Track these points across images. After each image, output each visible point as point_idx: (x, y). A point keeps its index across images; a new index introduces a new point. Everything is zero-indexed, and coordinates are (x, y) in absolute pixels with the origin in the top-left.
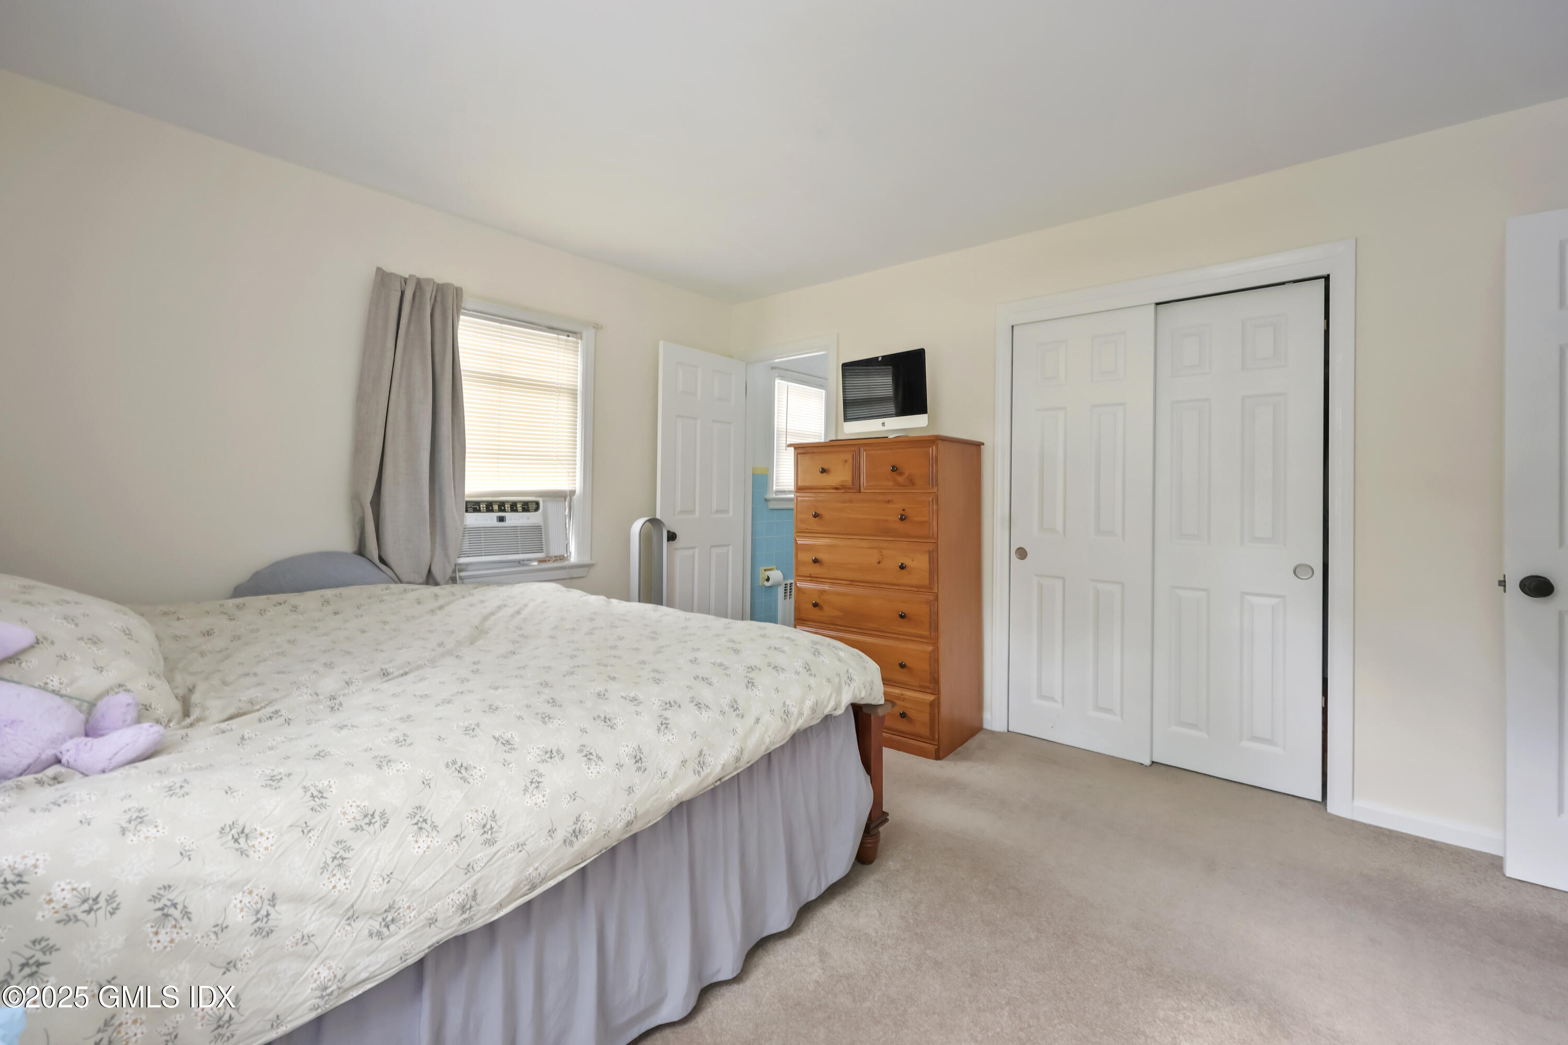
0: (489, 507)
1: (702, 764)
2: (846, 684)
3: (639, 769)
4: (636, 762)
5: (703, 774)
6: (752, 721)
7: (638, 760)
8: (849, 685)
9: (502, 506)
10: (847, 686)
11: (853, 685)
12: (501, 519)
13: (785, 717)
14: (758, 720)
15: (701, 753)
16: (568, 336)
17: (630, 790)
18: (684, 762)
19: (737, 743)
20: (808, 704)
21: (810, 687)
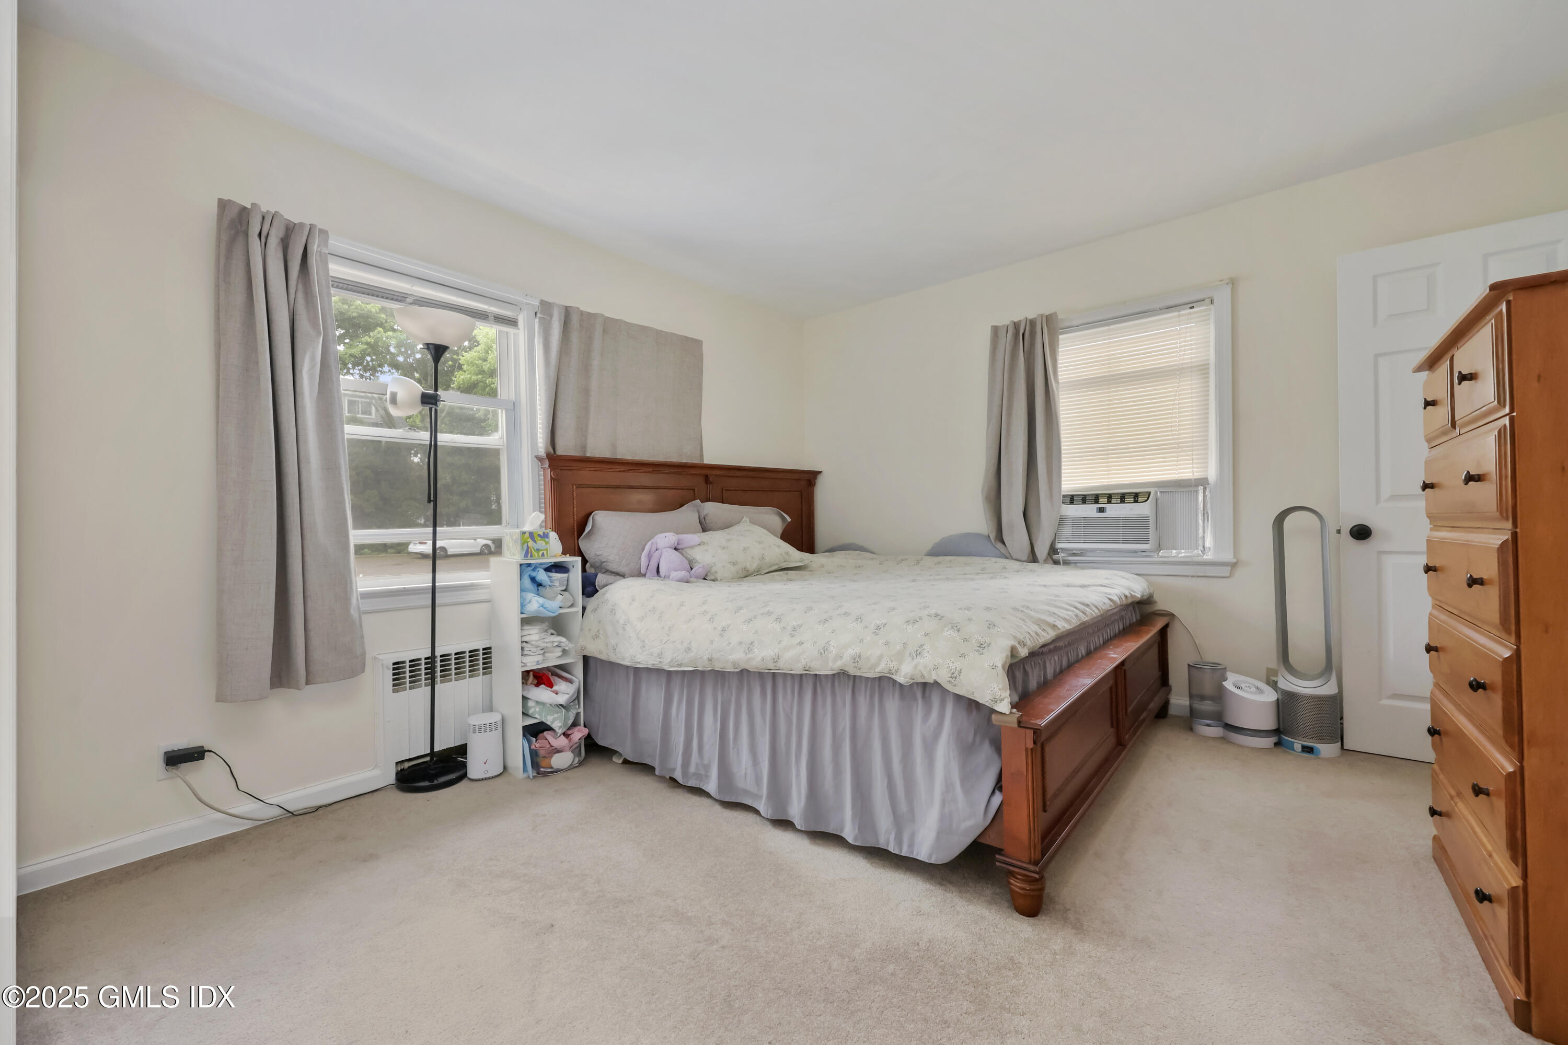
0: (1084, 499)
1: (750, 650)
2: (910, 655)
3: (721, 634)
4: (722, 631)
5: (749, 656)
6: (798, 641)
7: (724, 630)
8: (913, 658)
9: (1096, 499)
10: (911, 658)
11: (919, 660)
12: (1101, 510)
13: (823, 651)
14: (801, 643)
15: (752, 643)
16: (1193, 307)
17: (712, 642)
18: (741, 643)
19: (776, 649)
20: (851, 652)
21: (862, 641)
